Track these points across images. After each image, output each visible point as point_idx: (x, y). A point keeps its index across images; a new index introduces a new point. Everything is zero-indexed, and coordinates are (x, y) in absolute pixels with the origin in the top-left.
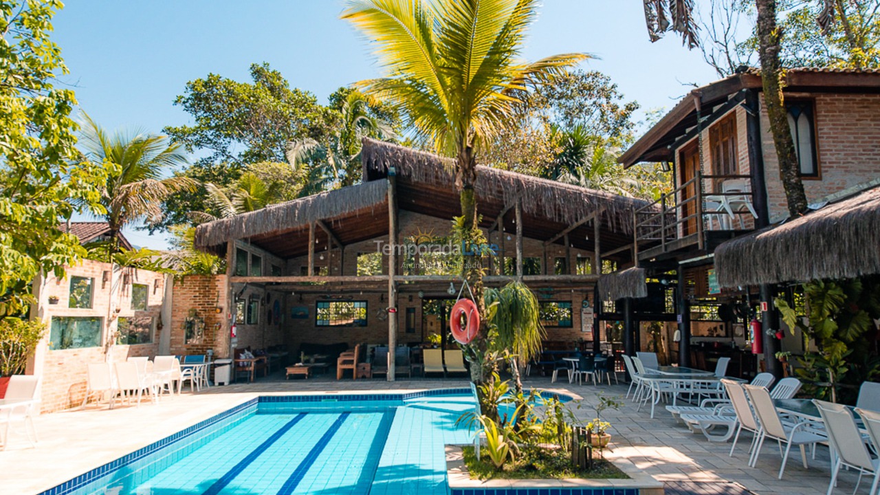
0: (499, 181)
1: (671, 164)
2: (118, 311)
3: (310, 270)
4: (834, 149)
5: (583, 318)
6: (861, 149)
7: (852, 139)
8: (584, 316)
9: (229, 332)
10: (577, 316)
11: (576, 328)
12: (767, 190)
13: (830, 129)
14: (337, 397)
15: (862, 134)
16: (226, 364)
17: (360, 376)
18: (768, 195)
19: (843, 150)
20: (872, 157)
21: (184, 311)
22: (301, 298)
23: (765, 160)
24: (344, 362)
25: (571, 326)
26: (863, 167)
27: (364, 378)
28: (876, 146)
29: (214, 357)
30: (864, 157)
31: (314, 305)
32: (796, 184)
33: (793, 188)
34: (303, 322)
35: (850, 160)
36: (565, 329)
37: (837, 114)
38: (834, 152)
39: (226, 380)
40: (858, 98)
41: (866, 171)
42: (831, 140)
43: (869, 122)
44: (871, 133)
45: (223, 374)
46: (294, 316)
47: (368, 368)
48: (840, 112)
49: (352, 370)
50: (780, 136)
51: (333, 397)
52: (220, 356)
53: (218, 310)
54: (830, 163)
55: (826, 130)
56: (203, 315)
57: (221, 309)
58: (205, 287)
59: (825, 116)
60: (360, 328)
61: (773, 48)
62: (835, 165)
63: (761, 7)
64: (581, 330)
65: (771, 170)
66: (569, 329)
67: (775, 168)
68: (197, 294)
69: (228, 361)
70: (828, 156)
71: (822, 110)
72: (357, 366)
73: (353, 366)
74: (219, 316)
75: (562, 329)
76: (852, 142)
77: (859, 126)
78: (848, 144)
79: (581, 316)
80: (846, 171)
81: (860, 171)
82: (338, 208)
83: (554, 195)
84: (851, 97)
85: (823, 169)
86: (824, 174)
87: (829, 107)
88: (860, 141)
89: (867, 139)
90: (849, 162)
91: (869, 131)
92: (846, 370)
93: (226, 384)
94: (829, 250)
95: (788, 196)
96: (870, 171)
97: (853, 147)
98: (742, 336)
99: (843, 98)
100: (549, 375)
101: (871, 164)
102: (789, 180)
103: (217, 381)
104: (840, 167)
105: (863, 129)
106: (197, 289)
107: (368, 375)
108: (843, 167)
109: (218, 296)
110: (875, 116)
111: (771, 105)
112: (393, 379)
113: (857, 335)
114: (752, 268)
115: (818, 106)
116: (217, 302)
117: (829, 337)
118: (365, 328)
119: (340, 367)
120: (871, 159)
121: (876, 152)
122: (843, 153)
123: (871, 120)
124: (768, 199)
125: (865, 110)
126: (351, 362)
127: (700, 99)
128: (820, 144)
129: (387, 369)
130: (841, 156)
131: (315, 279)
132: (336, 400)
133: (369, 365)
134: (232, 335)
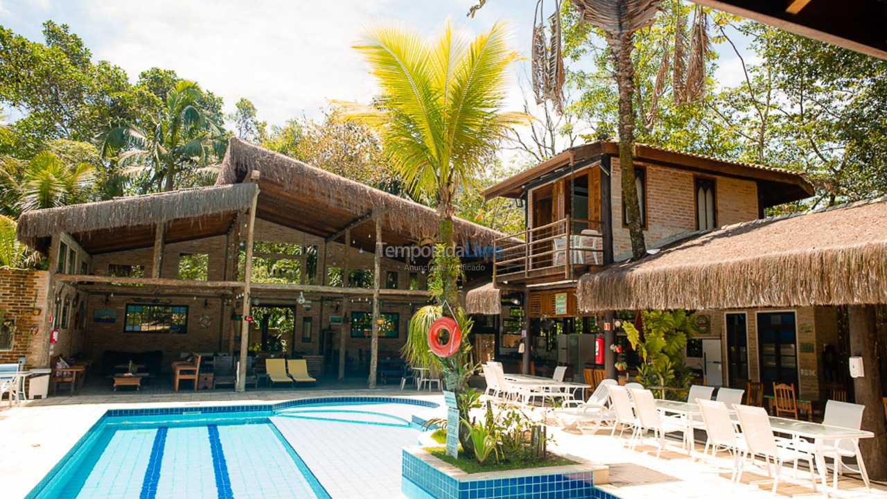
1: (524, 202)
4: (656, 207)
6: (672, 210)
7: (667, 202)
9: (48, 337)
10: (403, 327)
11: (402, 339)
12: (614, 235)
13: (655, 192)
14: (201, 409)
15: (674, 198)
16: (45, 374)
17: (201, 386)
18: (614, 239)
19: (662, 209)
22: (107, 300)
23: (613, 211)
24: (182, 372)
25: (397, 336)
26: (673, 224)
27: (205, 389)
28: (681, 209)
30: (674, 216)
31: (123, 308)
32: (639, 233)
33: (638, 236)
34: (108, 327)
35: (665, 217)
36: (392, 340)
37: (659, 181)
38: (656, 210)
39: (44, 392)
40: (673, 171)
41: (674, 227)
42: (654, 200)
43: (678, 190)
44: (678, 199)
45: (40, 386)
46: (98, 320)
47: (210, 379)
48: (661, 180)
49: (193, 380)
51: (196, 409)
52: (36, 365)
53: (37, 312)
54: (653, 218)
55: (652, 193)
56: (15, 317)
57: (40, 310)
58: (18, 285)
59: (652, 182)
60: (179, 335)
61: (630, 126)
62: (656, 220)
63: (623, 93)
65: (617, 219)
66: (395, 339)
67: (619, 218)
68: (8, 292)
69: (45, 371)
70: (653, 213)
71: (649, 175)
72: (199, 376)
73: (195, 377)
74: (36, 318)
75: (388, 340)
76: (667, 204)
77: (671, 193)
78: (664, 205)
80: (663, 226)
81: (671, 226)
82: (201, 208)
83: (418, 216)
84: (668, 170)
85: (649, 222)
86: (649, 226)
87: (654, 175)
88: (672, 203)
89: (676, 203)
90: (664, 219)
91: (677, 197)
92: (673, 377)
93: (45, 396)
95: (633, 242)
96: (676, 227)
97: (667, 207)
98: (544, 347)
99: (663, 170)
100: (399, 383)
101: (678, 222)
102: (635, 230)
103: (32, 393)
104: (658, 222)
105: (674, 195)
106: (8, 286)
107: (210, 386)
108: (660, 222)
109: (36, 296)
110: (681, 186)
111: (625, 170)
112: (243, 390)
113: (676, 351)
114: (614, 297)
115: (647, 173)
116: (35, 302)
117: (657, 352)
118: (183, 335)
119: (179, 377)
120: (678, 218)
121: (681, 213)
122: (661, 211)
123: (679, 189)
124: (614, 242)
125: (676, 180)
126: (193, 372)
127: (575, 155)
128: (648, 203)
129: (236, 379)
130: (660, 214)
131: (161, 282)
132: (200, 412)
133: (212, 374)
134: (52, 340)
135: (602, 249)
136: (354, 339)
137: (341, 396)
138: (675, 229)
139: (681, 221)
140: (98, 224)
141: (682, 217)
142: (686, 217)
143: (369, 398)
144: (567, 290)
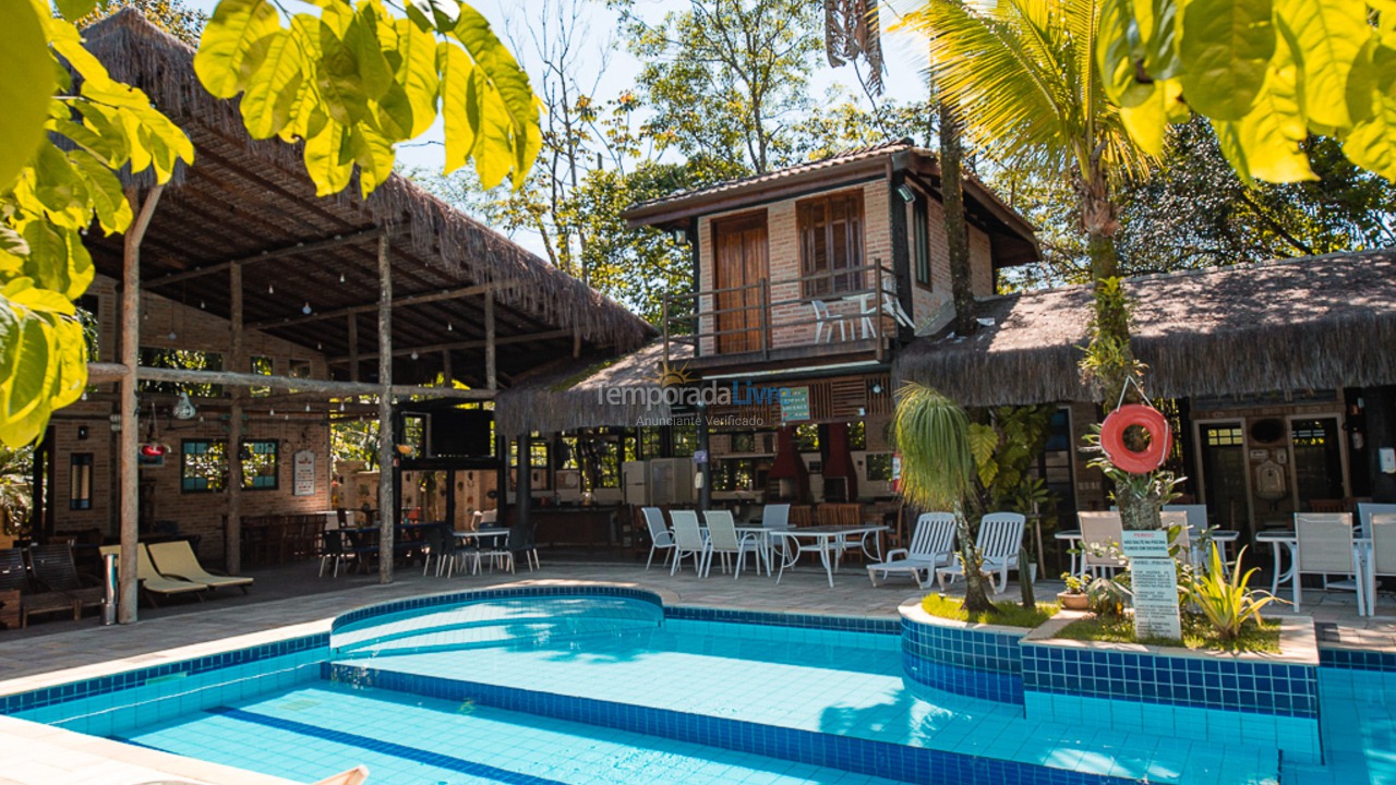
0: (406, 199)
5: (298, 470)
8: (298, 468)
10: (286, 467)
11: (284, 490)
12: (912, 296)
14: (186, 665)
23: (909, 258)
25: (276, 487)
33: (969, 298)
36: (266, 493)
37: (935, 221)
38: (935, 263)
51: (175, 668)
54: (933, 274)
59: (931, 222)
64: (293, 494)
66: (272, 492)
71: (929, 210)
75: (259, 493)
78: (940, 257)
79: (293, 467)
85: (932, 281)
87: (932, 211)
102: (966, 288)
108: (937, 277)
122: (939, 266)
124: (913, 306)
129: (105, 594)
130: (938, 270)
132: (183, 675)
136: (190, 497)
137: (397, 600)
143: (449, 597)
144: (809, 382)
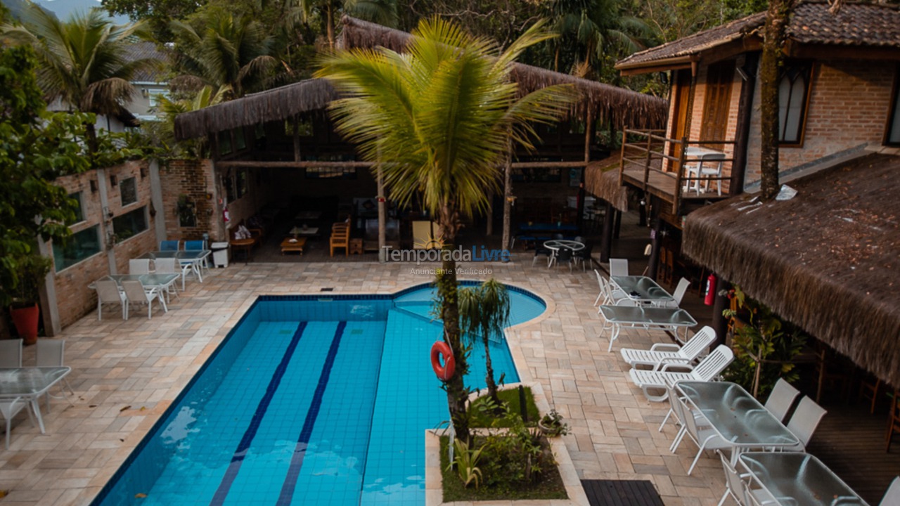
2: (111, 215)
3: (297, 156)
4: (822, 115)
6: (849, 116)
7: (843, 105)
9: (221, 216)
12: (748, 157)
13: (824, 94)
14: (332, 296)
15: (855, 99)
16: (223, 248)
17: (352, 252)
18: (748, 162)
19: (831, 117)
20: (857, 124)
21: (174, 195)
24: (335, 241)
26: (846, 135)
27: (356, 253)
28: (864, 113)
29: (211, 241)
30: (849, 124)
33: (769, 172)
35: (835, 127)
38: (822, 118)
39: (225, 262)
41: (847, 139)
42: (822, 105)
43: (864, 87)
44: (863, 99)
45: (221, 258)
47: (360, 246)
49: (344, 248)
50: (768, 118)
52: (216, 239)
53: (209, 197)
54: (815, 130)
55: (819, 96)
56: (194, 200)
57: (211, 195)
58: (191, 172)
59: (822, 80)
60: (349, 181)
62: (819, 133)
65: (756, 136)
68: (185, 179)
69: (224, 245)
70: (815, 123)
72: (349, 244)
73: (345, 245)
74: (209, 201)
76: (842, 108)
77: (853, 91)
80: (829, 139)
81: (842, 139)
82: (322, 99)
85: (806, 136)
86: (806, 142)
88: (850, 107)
89: (858, 105)
90: (833, 130)
91: (862, 97)
92: (773, 350)
93: (226, 266)
94: (772, 287)
95: (762, 178)
96: (851, 139)
97: (841, 113)
103: (217, 262)
104: (823, 134)
105: (857, 94)
106: (184, 174)
107: (360, 252)
108: (826, 135)
109: (206, 182)
116: (206, 187)
119: (333, 245)
120: (856, 126)
121: (863, 119)
122: (830, 120)
123: (867, 85)
124: (747, 166)
126: (344, 241)
127: (698, 63)
128: (810, 110)
130: (827, 123)
131: (303, 164)
133: (361, 241)
134: (225, 219)
135: (730, 176)
138: (848, 143)
139: (862, 130)
140: (236, 123)
141: (863, 125)
142: (871, 124)
